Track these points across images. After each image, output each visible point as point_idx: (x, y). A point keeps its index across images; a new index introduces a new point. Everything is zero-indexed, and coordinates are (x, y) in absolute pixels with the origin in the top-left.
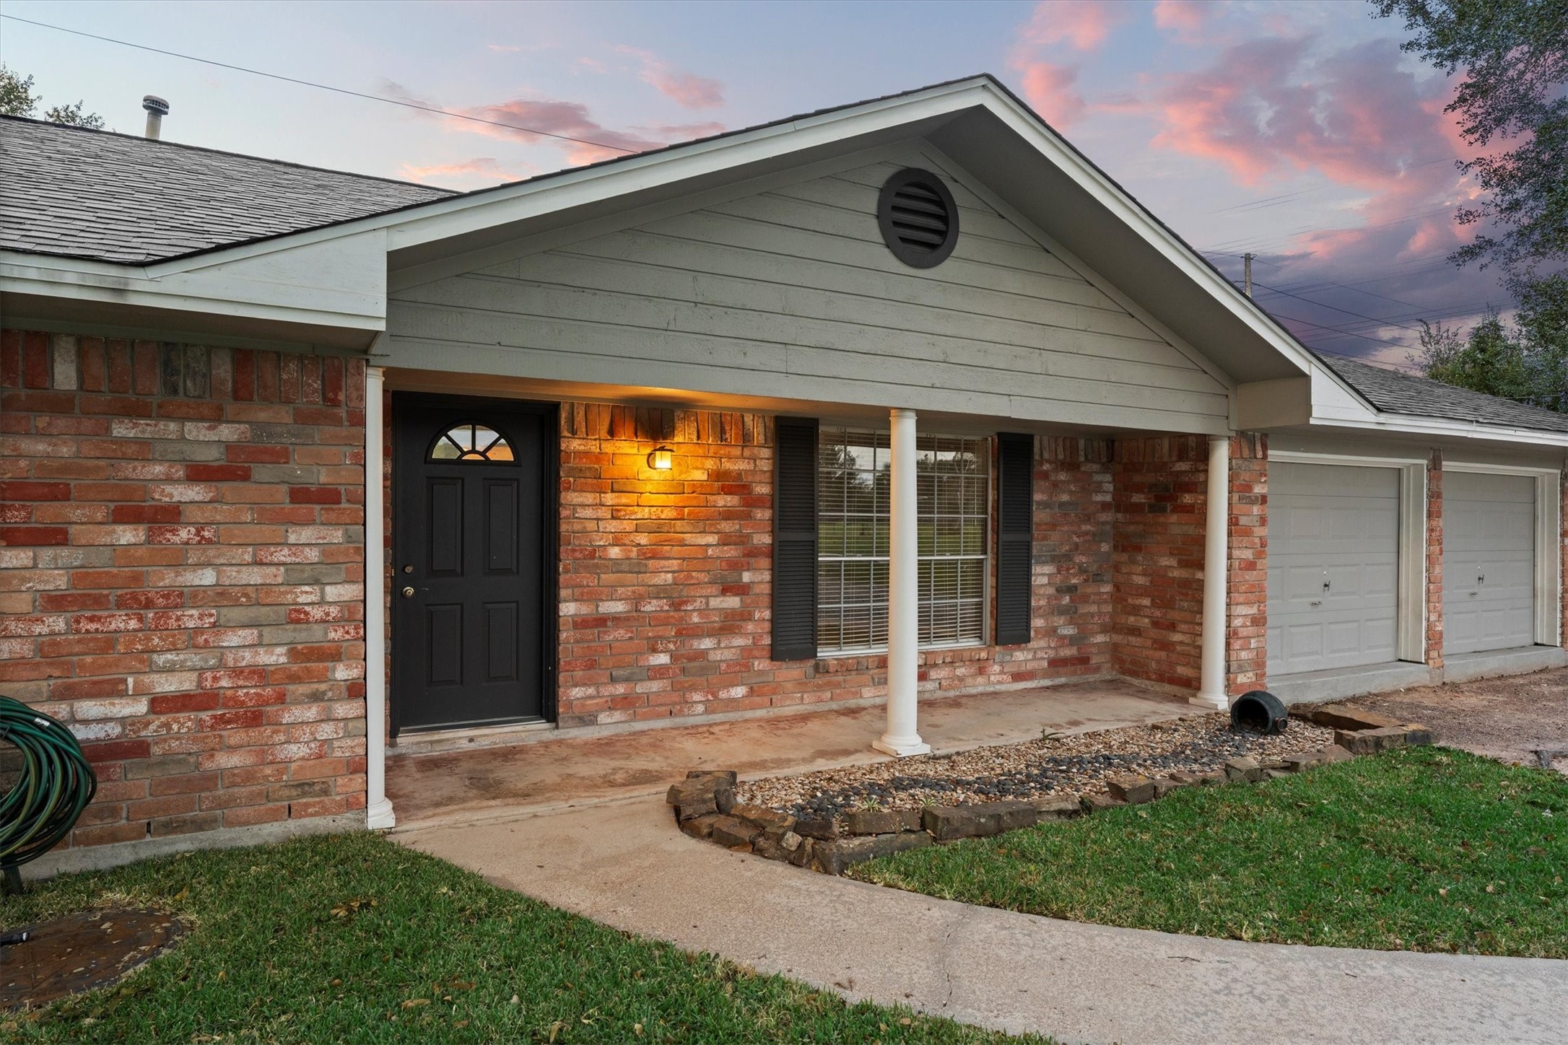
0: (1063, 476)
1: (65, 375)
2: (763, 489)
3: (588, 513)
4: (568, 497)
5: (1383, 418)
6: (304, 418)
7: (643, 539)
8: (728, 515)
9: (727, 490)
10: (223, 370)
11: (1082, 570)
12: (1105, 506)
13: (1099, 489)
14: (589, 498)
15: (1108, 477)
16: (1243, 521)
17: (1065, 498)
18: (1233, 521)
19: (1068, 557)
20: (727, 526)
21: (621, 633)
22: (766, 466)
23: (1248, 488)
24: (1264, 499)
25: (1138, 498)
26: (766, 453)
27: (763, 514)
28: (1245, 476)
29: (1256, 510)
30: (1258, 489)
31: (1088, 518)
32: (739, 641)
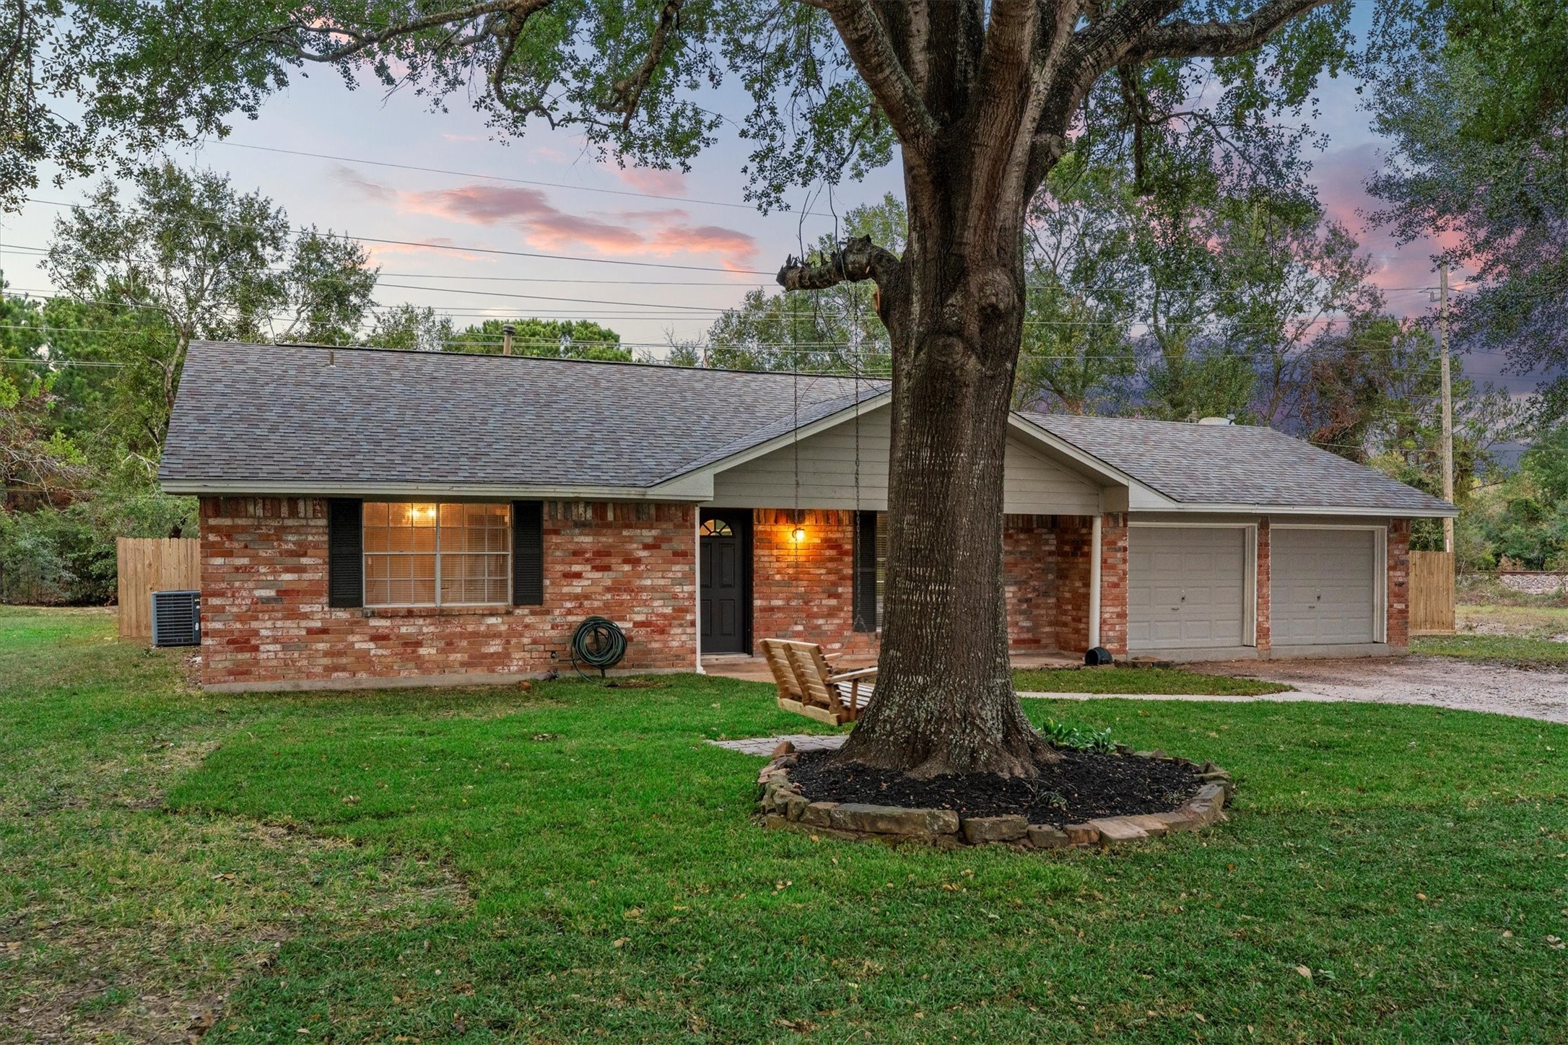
0: (1022, 536)
1: (610, 516)
2: (848, 547)
3: (766, 559)
4: (757, 552)
5: (1181, 505)
6: (677, 526)
7: (791, 571)
8: (831, 559)
9: (831, 548)
10: (653, 511)
11: (1034, 590)
12: (1051, 553)
13: (1046, 543)
14: (766, 552)
15: (1053, 536)
16: (1110, 561)
17: (1024, 548)
18: (1104, 561)
19: (1025, 582)
20: (830, 565)
21: (780, 615)
22: (849, 535)
23: (1115, 543)
24: (1125, 549)
25: (1067, 548)
26: (850, 529)
27: (849, 559)
28: (1111, 537)
29: (1119, 555)
30: (1120, 544)
31: (1039, 560)
32: (837, 621)
